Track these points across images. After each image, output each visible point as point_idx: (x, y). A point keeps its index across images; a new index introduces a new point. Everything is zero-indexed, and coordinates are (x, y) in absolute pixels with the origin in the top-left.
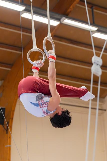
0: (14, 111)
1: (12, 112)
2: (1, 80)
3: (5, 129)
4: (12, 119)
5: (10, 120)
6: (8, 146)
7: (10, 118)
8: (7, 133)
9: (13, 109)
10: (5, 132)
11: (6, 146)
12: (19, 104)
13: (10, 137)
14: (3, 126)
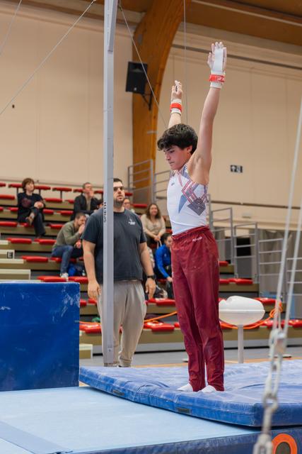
0: (163, 70)
1: (159, 71)
2: (141, 12)
3: (146, 102)
4: (160, 84)
5: (157, 86)
6: (152, 132)
7: (157, 83)
8: (150, 109)
9: (161, 66)
10: (147, 106)
11: (148, 132)
12: (174, 58)
13: (155, 117)
14: (144, 97)
